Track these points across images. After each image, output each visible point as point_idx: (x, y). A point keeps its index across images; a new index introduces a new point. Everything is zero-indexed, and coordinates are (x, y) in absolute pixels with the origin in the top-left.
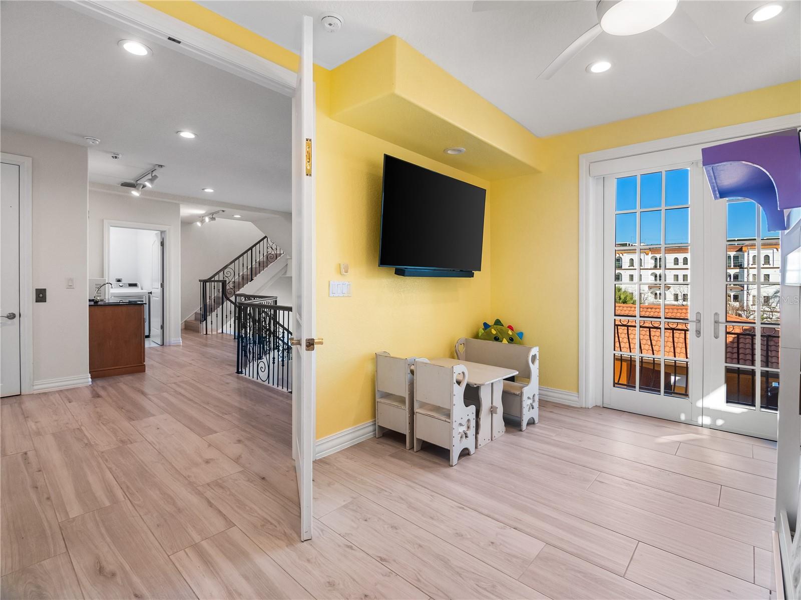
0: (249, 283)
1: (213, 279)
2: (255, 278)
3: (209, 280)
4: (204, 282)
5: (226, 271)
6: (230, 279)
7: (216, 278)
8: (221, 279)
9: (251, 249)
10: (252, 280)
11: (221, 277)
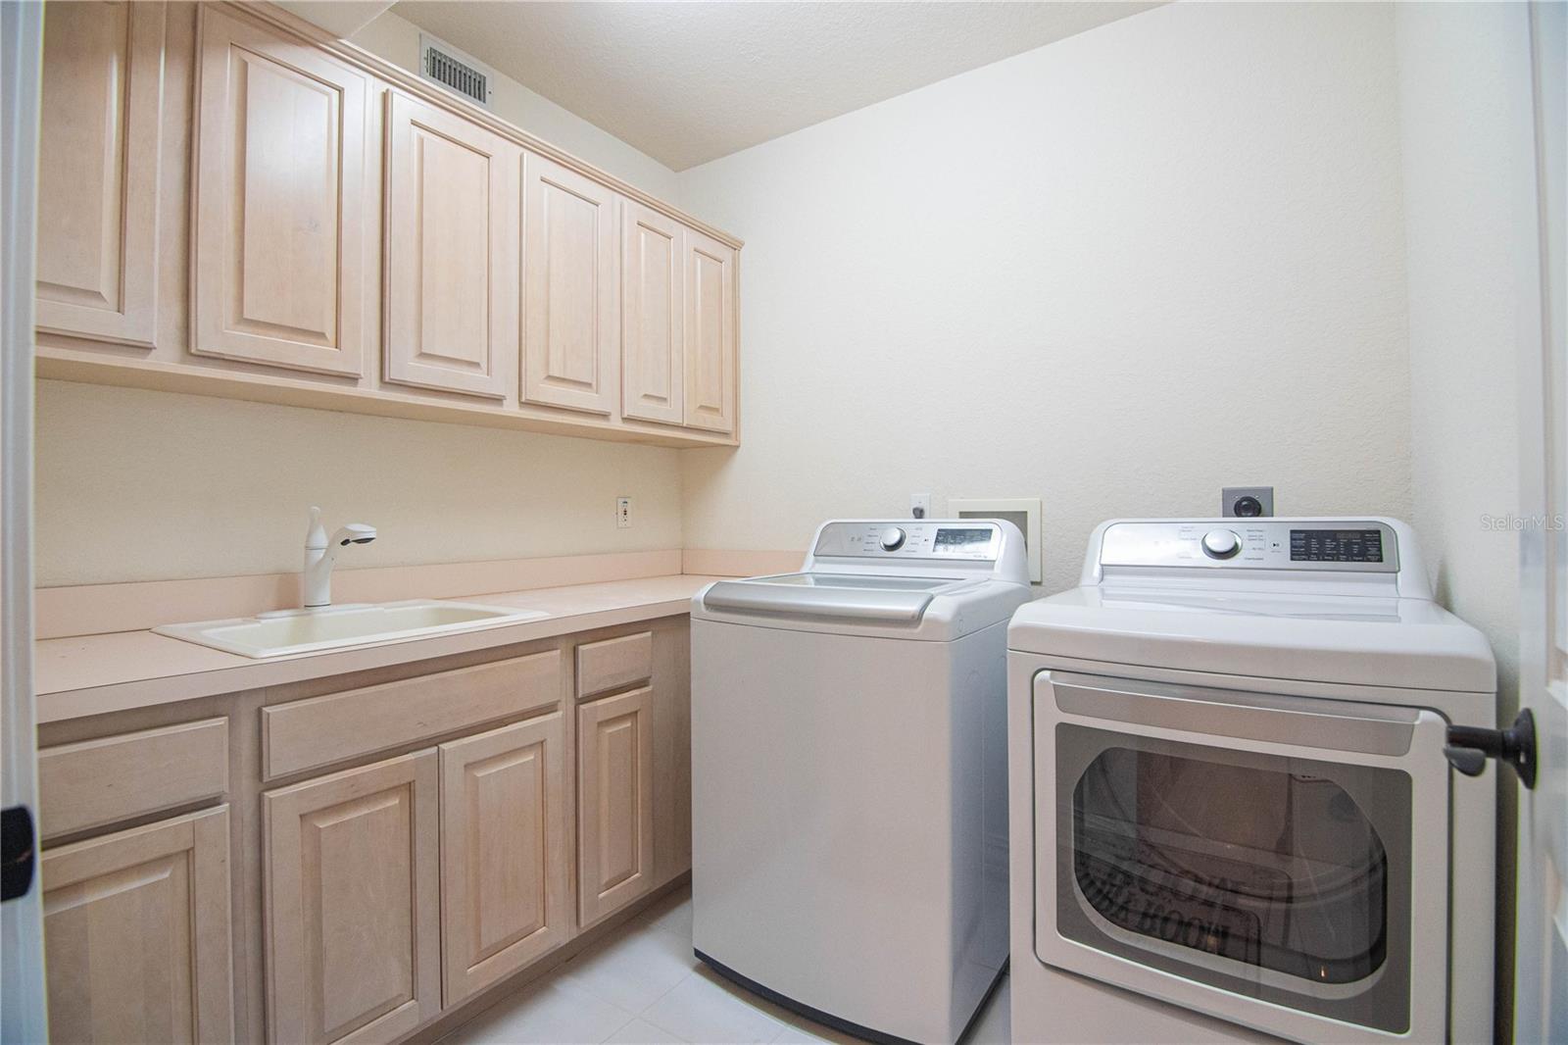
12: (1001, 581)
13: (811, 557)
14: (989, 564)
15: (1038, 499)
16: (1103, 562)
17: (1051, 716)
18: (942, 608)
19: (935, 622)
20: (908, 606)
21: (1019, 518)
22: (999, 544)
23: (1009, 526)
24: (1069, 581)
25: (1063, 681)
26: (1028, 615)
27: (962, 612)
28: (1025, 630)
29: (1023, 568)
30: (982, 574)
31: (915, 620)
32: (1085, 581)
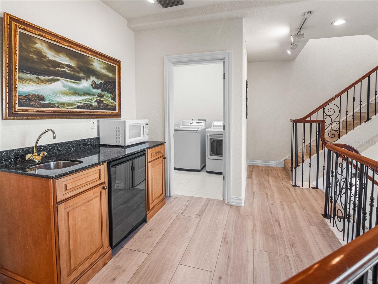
0: (363, 124)
1: (309, 119)
2: (373, 117)
3: (304, 120)
4: (295, 122)
5: (327, 108)
6: (333, 117)
7: (314, 117)
8: (320, 118)
9: (368, 76)
10: (368, 119)
11: (320, 116)
12: (204, 127)
13: (181, 125)
14: (202, 126)
15: (207, 118)
16: (214, 125)
17: (209, 138)
18: (200, 129)
19: (199, 131)
20: (197, 129)
21: (205, 120)
22: (203, 124)
23: (204, 121)
24: (210, 127)
25: (210, 135)
26: (207, 130)
27: (201, 130)
28: (207, 131)
29: (206, 126)
30: (201, 127)
31: (197, 131)
32: (212, 127)
